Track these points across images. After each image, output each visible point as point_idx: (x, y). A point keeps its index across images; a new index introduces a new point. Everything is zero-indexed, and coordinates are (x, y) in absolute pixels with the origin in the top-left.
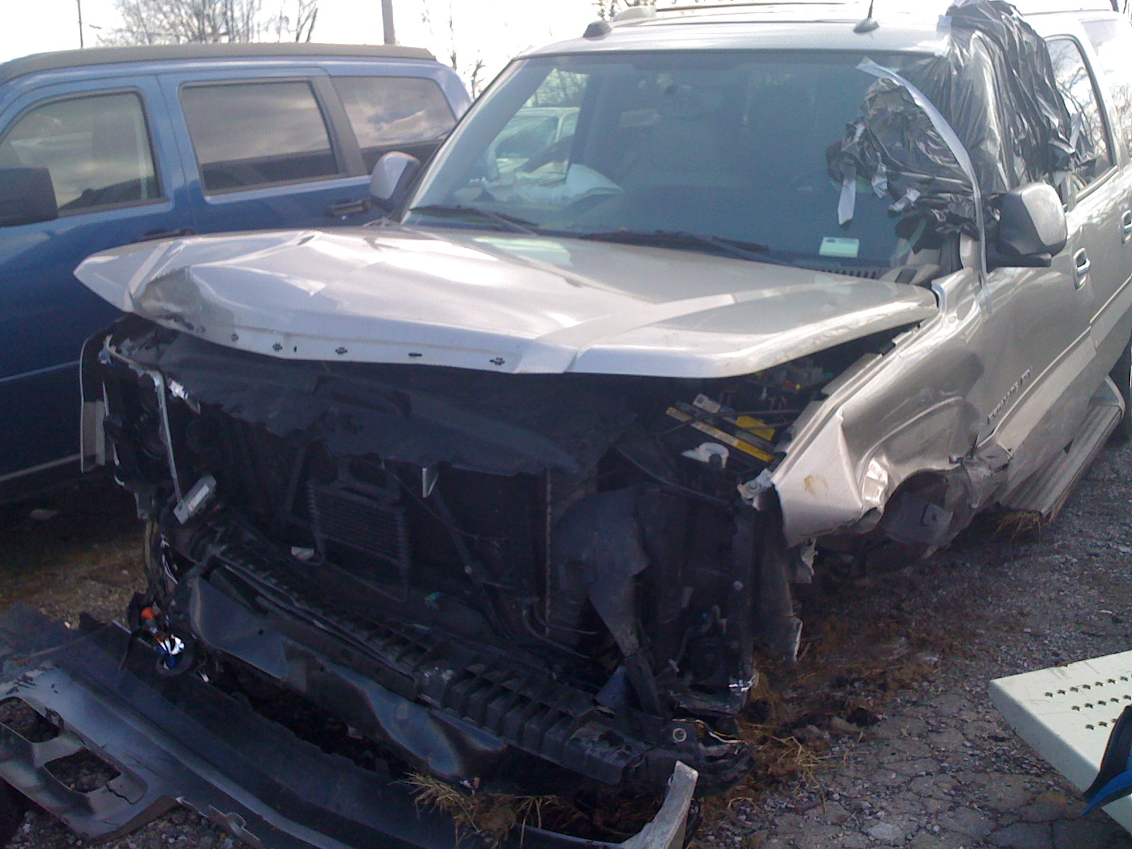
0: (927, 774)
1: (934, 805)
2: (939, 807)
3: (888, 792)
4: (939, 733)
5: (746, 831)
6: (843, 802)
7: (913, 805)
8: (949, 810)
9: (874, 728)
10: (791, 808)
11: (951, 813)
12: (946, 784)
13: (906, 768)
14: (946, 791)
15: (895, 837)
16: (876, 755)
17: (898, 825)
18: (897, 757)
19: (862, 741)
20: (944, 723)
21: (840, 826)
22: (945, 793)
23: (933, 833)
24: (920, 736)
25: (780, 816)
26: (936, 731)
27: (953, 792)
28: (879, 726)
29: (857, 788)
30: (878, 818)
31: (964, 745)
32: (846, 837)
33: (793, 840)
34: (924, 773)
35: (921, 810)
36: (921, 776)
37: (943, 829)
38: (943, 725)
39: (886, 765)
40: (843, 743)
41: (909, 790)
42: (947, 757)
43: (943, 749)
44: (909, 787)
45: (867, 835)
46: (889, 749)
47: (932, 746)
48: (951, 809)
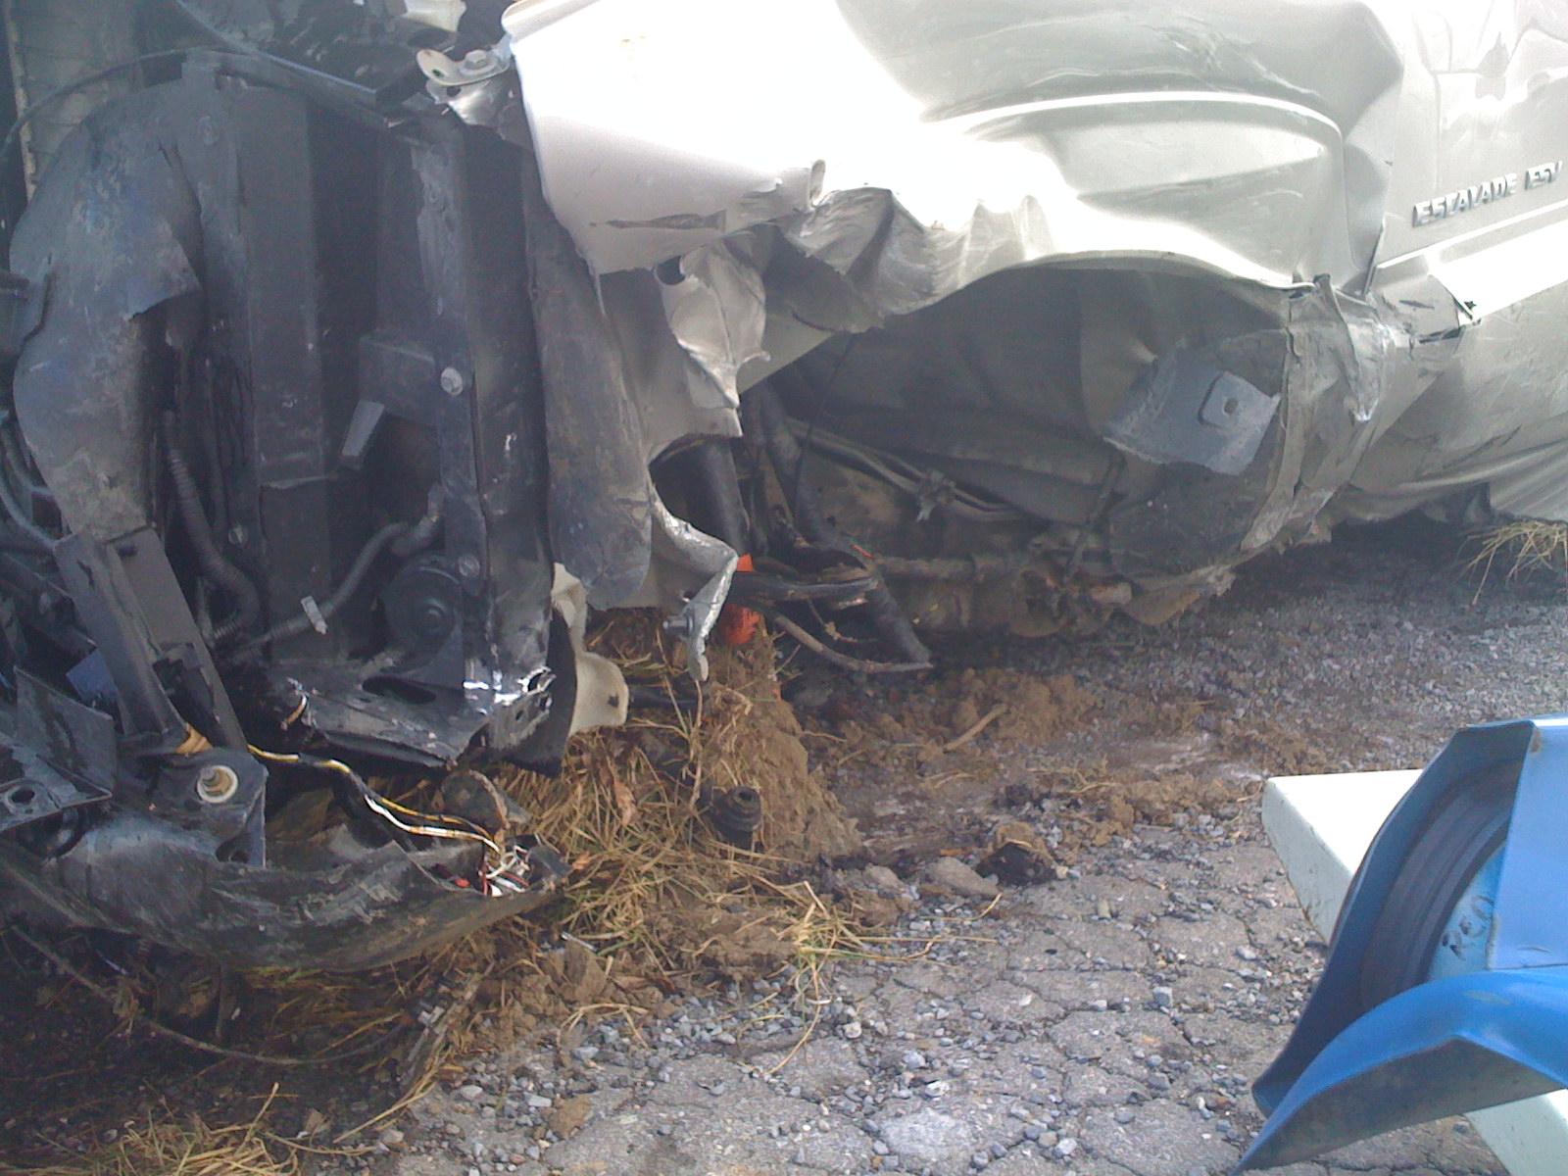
0: (1111, 1007)
1: (1092, 1083)
2: (1103, 1090)
3: (990, 1037)
4: (1188, 920)
5: (573, 1085)
6: (861, 1048)
7: (1037, 1077)
8: (1128, 1103)
9: (1039, 895)
10: (724, 1044)
11: (1124, 1112)
12: (1150, 1036)
13: (1066, 989)
14: (1140, 1053)
15: (945, 1152)
16: (1009, 951)
17: (972, 1123)
18: (1056, 960)
19: (994, 915)
20: (1211, 903)
21: (818, 1102)
22: (1135, 1058)
23: (1053, 1157)
24: (1140, 921)
25: (688, 1057)
26: (1184, 917)
27: (1156, 1059)
28: (1052, 889)
29: (919, 1018)
30: (928, 1097)
31: (1239, 955)
32: (817, 1134)
33: (676, 1123)
34: (1103, 1004)
35: (1053, 1092)
36: (1094, 1009)
37: (1086, 1151)
38: (1206, 906)
39: (1019, 974)
40: (946, 914)
41: (1048, 1037)
42: (1184, 975)
43: (1182, 957)
44: (1051, 1032)
45: (876, 1135)
46: (1048, 941)
47: (1157, 947)
48: (1135, 1100)
